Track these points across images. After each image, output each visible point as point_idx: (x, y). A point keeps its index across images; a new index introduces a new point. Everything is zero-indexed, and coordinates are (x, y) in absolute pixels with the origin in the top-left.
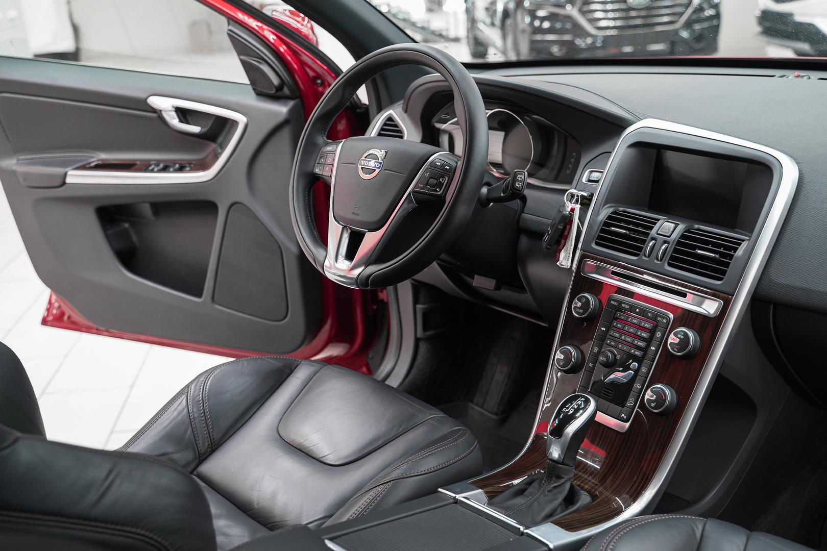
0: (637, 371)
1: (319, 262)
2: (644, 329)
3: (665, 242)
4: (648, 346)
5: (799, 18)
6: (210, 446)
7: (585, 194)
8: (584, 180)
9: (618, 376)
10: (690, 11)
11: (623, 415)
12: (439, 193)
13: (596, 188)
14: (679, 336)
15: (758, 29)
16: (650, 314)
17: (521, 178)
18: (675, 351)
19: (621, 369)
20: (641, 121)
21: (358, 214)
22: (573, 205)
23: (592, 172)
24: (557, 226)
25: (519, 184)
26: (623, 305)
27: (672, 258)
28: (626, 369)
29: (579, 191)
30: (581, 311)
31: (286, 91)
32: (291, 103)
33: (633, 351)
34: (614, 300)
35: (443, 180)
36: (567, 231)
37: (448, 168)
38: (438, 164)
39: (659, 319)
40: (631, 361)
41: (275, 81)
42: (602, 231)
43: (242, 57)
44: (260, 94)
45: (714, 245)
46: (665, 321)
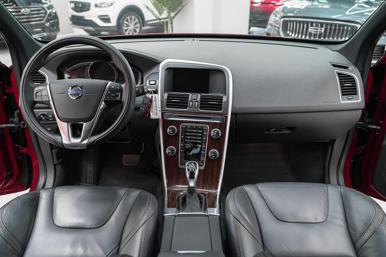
0: (201, 148)
2: (199, 133)
3: (196, 102)
4: (202, 138)
6: (22, 248)
7: (154, 90)
8: (148, 84)
9: (195, 151)
10: (47, 15)
11: (201, 164)
12: (119, 99)
13: (156, 87)
14: (215, 132)
16: (200, 127)
17: (146, 87)
18: (215, 137)
19: (195, 149)
20: (166, 60)
21: (76, 116)
22: (152, 95)
23: (150, 81)
25: (146, 90)
26: (188, 127)
27: (200, 107)
28: (197, 148)
29: (151, 89)
30: (172, 133)
33: (197, 141)
34: (183, 126)
35: (118, 94)
37: (118, 88)
38: (112, 87)
39: (204, 128)
40: (197, 145)
42: (167, 102)
45: (216, 99)
46: (206, 128)
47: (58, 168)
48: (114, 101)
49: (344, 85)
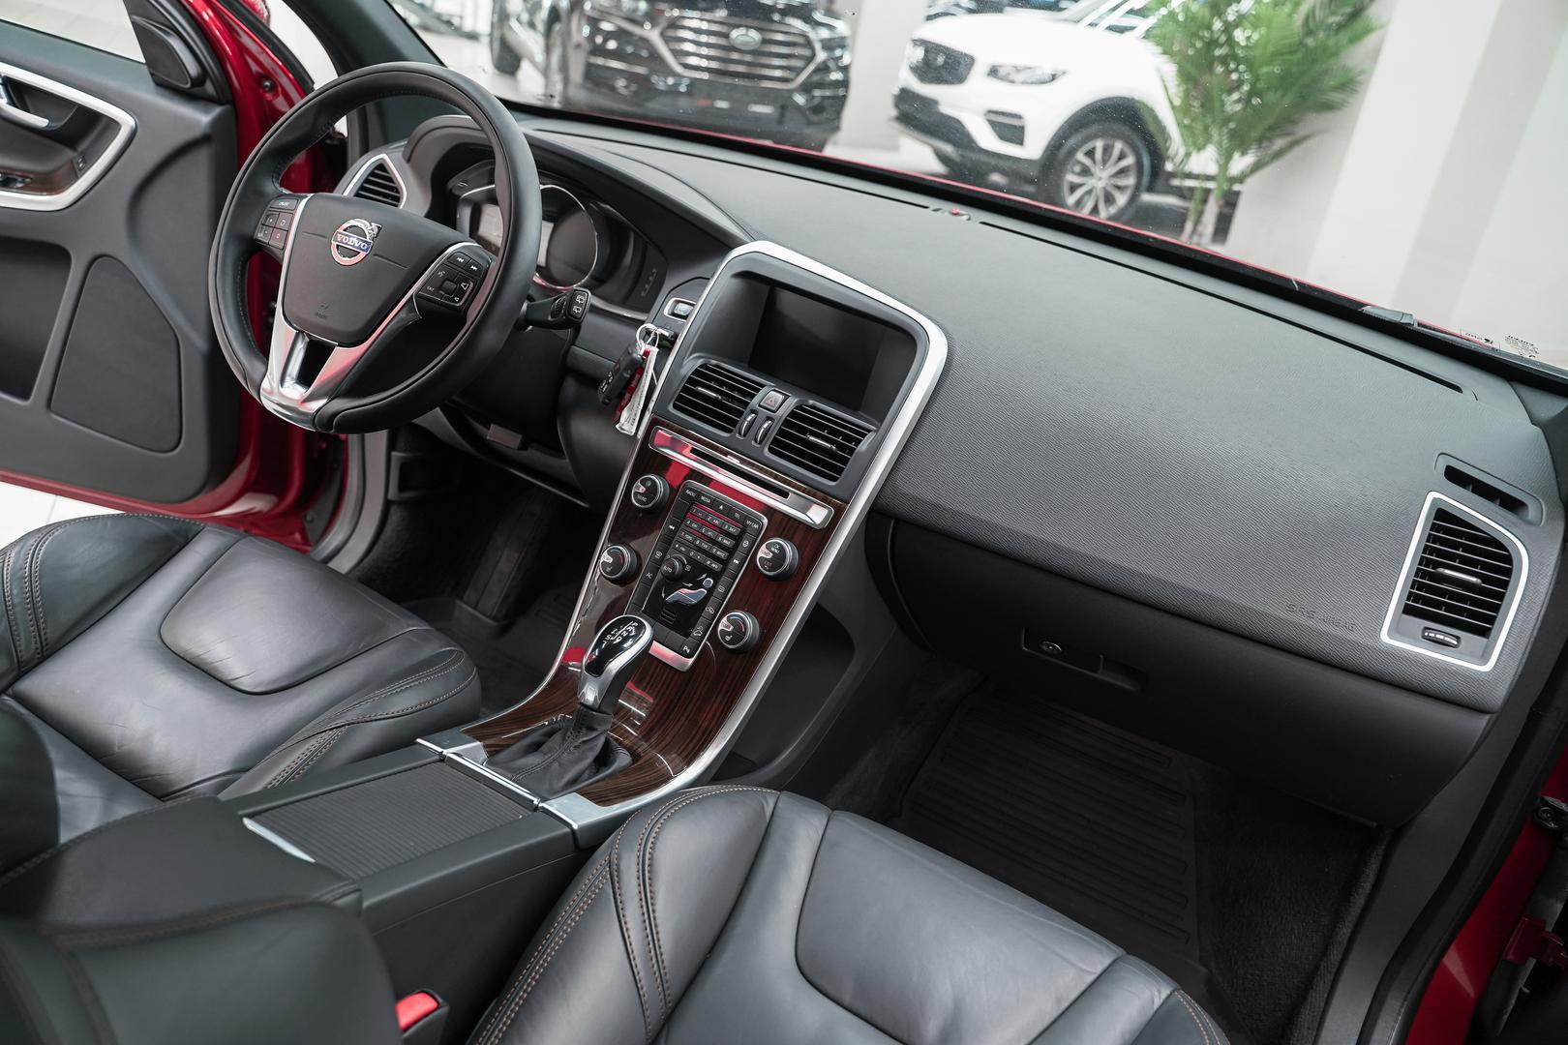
0: (711, 591)
1: (253, 381)
2: (728, 535)
3: (769, 418)
4: (730, 558)
5: (945, 109)
6: (39, 650)
7: (667, 334)
8: (666, 311)
9: (686, 594)
10: (811, 67)
11: (686, 648)
12: (457, 305)
13: (682, 326)
14: (773, 549)
15: (894, 112)
16: (737, 515)
17: (581, 300)
18: (765, 569)
19: (690, 585)
20: (755, 243)
21: (323, 317)
22: (649, 347)
23: (678, 302)
24: (622, 374)
25: (578, 310)
26: (703, 498)
27: (775, 442)
28: (697, 585)
29: (659, 327)
30: (644, 499)
31: (209, 87)
32: (217, 110)
33: (709, 563)
34: (691, 489)
35: (465, 286)
36: (634, 382)
37: (475, 268)
38: (460, 259)
39: (749, 522)
40: (704, 576)
41: (192, 68)
42: (685, 389)
43: (135, 17)
44: (163, 85)
45: (832, 431)
46: (756, 526)
47: (395, 515)
48: (442, 305)
49: (1441, 570)
